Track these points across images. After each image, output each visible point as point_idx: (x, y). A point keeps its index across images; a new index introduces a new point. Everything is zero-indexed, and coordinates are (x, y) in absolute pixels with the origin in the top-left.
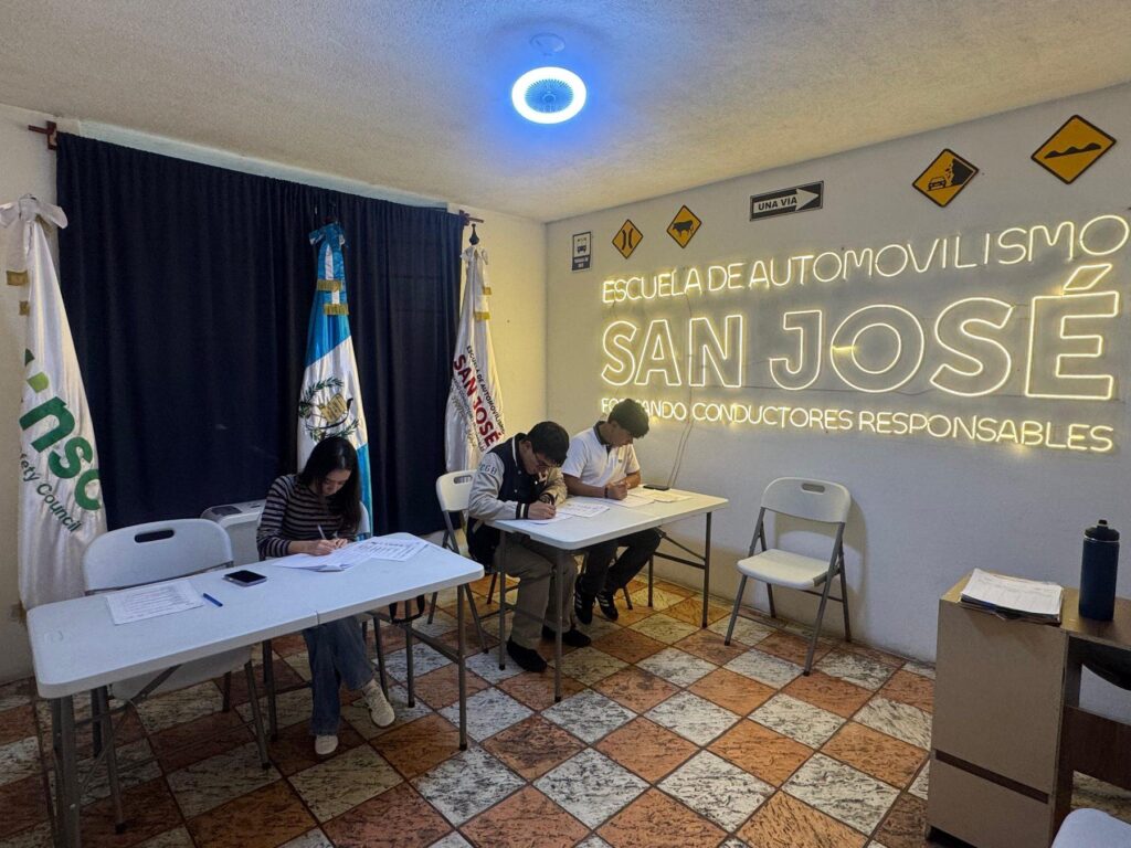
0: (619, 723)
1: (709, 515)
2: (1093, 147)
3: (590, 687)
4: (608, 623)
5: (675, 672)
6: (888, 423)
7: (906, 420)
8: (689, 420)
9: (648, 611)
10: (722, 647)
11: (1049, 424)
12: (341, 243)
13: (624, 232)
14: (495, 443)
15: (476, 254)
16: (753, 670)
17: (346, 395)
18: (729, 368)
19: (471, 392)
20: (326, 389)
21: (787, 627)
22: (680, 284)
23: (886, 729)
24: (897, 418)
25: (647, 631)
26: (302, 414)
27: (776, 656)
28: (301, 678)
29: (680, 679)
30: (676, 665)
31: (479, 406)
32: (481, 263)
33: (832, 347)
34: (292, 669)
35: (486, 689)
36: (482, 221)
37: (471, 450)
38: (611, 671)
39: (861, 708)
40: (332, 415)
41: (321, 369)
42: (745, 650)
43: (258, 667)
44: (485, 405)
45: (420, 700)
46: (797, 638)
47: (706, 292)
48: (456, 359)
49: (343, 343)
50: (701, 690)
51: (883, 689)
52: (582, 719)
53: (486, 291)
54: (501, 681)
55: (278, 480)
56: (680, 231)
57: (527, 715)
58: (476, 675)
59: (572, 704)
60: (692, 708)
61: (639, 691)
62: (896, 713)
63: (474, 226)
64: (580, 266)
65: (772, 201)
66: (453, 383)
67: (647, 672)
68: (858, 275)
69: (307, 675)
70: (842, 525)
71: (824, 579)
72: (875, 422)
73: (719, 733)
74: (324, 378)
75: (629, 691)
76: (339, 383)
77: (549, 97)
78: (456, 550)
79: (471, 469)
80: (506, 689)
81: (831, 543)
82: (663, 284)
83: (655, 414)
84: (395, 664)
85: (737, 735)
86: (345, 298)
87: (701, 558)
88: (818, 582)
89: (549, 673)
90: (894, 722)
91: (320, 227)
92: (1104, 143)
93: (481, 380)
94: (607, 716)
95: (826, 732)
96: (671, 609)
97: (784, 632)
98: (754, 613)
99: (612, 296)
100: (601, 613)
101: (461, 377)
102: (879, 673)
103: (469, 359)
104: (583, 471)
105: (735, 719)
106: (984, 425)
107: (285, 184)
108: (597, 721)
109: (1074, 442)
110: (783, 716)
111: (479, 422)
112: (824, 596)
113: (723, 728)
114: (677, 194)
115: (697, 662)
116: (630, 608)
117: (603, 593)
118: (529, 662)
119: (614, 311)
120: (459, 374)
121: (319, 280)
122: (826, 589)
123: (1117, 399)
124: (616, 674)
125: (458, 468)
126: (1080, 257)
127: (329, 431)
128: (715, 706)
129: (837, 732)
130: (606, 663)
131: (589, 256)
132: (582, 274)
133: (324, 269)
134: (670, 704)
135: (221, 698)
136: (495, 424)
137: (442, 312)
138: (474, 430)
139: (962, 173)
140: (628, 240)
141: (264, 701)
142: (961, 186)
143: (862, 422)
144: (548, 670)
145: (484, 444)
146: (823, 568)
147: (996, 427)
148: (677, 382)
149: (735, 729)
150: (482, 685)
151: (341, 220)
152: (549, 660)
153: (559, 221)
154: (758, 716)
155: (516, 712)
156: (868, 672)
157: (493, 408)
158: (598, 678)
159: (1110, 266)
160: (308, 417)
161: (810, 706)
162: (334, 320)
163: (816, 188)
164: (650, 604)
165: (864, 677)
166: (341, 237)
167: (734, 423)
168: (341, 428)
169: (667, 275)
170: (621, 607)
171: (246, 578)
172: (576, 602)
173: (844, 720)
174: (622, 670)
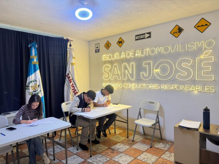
0: (105, 161)
1: (128, 110)
2: (206, 25)
3: (99, 153)
4: (105, 138)
5: (120, 148)
6: (167, 87)
7: (172, 86)
8: (123, 88)
9: (114, 134)
10: (132, 142)
11: (201, 86)
12: (36, 47)
13: (107, 44)
14: (77, 95)
15: (71, 49)
16: (138, 147)
17: (38, 84)
18: (132, 75)
19: (70, 82)
20: (33, 83)
21: (147, 137)
22: (120, 56)
23: (168, 159)
24: (170, 86)
25: (114, 139)
26: (27, 89)
27: (144, 144)
28: (26, 155)
29: (121, 150)
30: (120, 147)
31: (73, 86)
32: (72, 51)
33: (154, 70)
34: (24, 153)
35: (73, 155)
36: (72, 41)
37: (71, 97)
38: (105, 149)
39: (163, 155)
40: (35, 89)
41: (31, 78)
42: (137, 143)
43: (15, 153)
44: (74, 85)
45: (57, 159)
46: (150, 139)
47: (126, 57)
48: (67, 74)
49: (37, 71)
50: (126, 152)
51: (168, 150)
52: (97, 161)
53: (74, 58)
54: (77, 153)
55: (23, 106)
56: (120, 43)
57: (83, 161)
58: (71, 152)
59: (95, 157)
60: (123, 157)
61: (111, 154)
62: (171, 155)
63: (70, 42)
64: (97, 52)
65: (140, 36)
66: (66, 80)
67: (113, 149)
68: (159, 53)
69: (28, 154)
70: (158, 111)
71: (154, 124)
72: (165, 87)
73: (129, 162)
74: (32, 80)
75: (108, 154)
76: (36, 81)
77: (84, 14)
78: (66, 121)
79: (71, 101)
80: (78, 155)
81: (156, 116)
82: (116, 56)
83: (115, 86)
84: (50, 151)
85: (133, 162)
86: (38, 60)
87: (126, 120)
88: (153, 125)
89: (89, 150)
90: (170, 157)
91: (31, 43)
92: (209, 24)
93: (73, 79)
94: (103, 160)
95: (154, 160)
96: (120, 134)
97: (147, 138)
98: (139, 134)
99: (105, 59)
100: (103, 136)
101: (68, 79)
102: (168, 146)
103: (70, 74)
104: (98, 101)
105: (133, 158)
106: (188, 87)
107: (22, 33)
108: (100, 161)
109: (207, 90)
110: (144, 157)
111: (73, 90)
112: (155, 129)
113: (130, 161)
114: (119, 34)
115: (125, 146)
116: (110, 134)
117: (103, 130)
118: (84, 148)
119: (105, 62)
120: (68, 78)
121: (31, 56)
122: (155, 127)
123: (215, 80)
124: (106, 150)
125: (67, 101)
126: (205, 49)
127: (34, 93)
128: (129, 156)
129: (157, 160)
130: (103, 148)
131: (99, 49)
132: (97, 54)
133: (32, 53)
134: (118, 156)
135: (5, 161)
136: (77, 90)
137: (63, 63)
138: (71, 91)
139: (180, 30)
140: (108, 45)
141: (17, 161)
142: (180, 33)
143: (162, 87)
144: (89, 149)
145: (74, 95)
146: (154, 122)
147: (191, 87)
148: (120, 79)
149: (133, 161)
150: (72, 154)
151: (36, 41)
152: (89, 147)
153: (92, 41)
154: (139, 158)
155: (81, 160)
156: (165, 146)
157: (76, 86)
158: (101, 151)
159: (211, 51)
160: (28, 89)
161: (151, 155)
162: (35, 65)
163: (149, 33)
164: (115, 133)
165: (164, 147)
166: (36, 45)
167: (133, 88)
168: (37, 92)
169: (117, 54)
170: (108, 134)
171: (11, 129)
172: (97, 133)
173: (159, 157)
174: (107, 149)
